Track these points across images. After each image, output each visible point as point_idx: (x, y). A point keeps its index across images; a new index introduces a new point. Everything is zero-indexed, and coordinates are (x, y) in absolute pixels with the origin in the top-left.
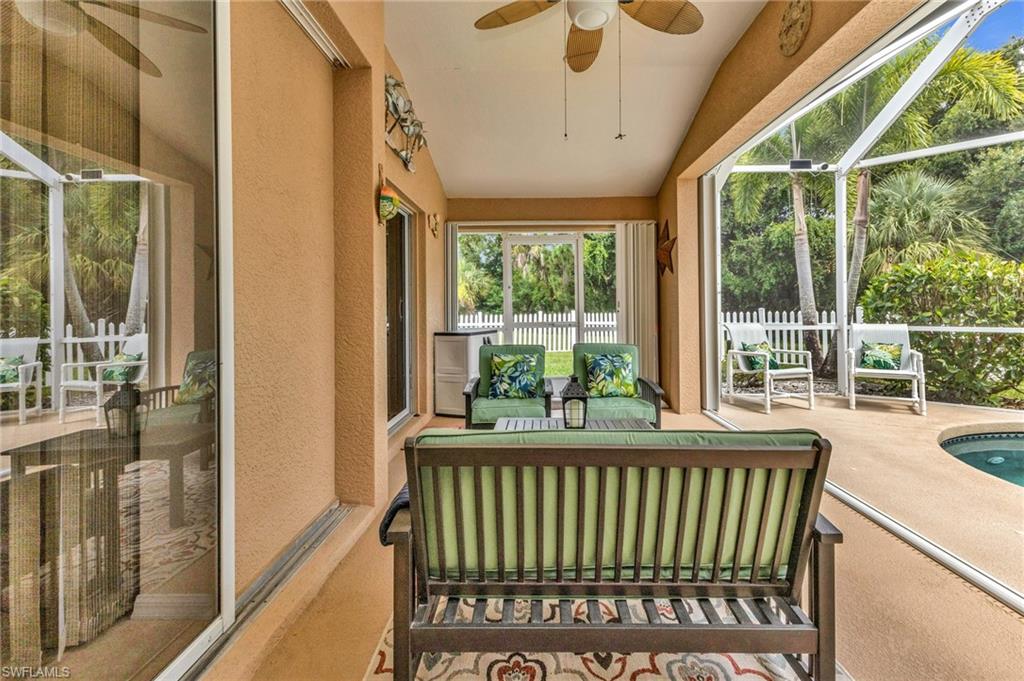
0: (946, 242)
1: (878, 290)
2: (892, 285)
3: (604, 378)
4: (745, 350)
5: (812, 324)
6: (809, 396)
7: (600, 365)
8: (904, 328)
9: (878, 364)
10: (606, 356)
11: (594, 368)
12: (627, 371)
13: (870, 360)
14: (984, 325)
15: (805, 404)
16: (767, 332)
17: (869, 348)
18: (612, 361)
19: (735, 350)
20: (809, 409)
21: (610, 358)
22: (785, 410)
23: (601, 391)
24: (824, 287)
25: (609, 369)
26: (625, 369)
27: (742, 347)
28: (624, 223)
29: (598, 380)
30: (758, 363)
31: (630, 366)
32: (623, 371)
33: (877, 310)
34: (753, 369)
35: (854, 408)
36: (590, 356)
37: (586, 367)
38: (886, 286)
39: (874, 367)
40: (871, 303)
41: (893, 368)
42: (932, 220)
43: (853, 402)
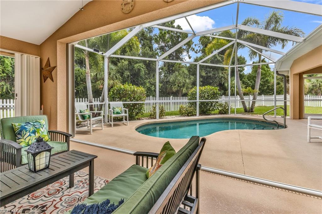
0: (114, 80)
1: (113, 92)
2: (117, 91)
3: (30, 135)
4: (81, 112)
5: (92, 102)
6: (102, 125)
7: (26, 128)
8: (121, 103)
9: (118, 113)
10: (29, 123)
11: (21, 131)
12: (44, 129)
13: (115, 112)
14: (135, 101)
15: (101, 128)
16: (87, 105)
17: (115, 109)
18: (34, 125)
19: (77, 113)
20: (102, 129)
21: (32, 123)
22: (95, 131)
23: (28, 142)
24: (84, 90)
25: (32, 129)
26: (42, 128)
27: (80, 112)
28: (20, 54)
29: (25, 137)
30: (86, 117)
31: (45, 126)
32: (41, 129)
33: (113, 98)
34: (84, 119)
35: (113, 126)
36: (17, 124)
37: (14, 132)
38: (115, 91)
39: (116, 114)
40: (112, 96)
41: (120, 114)
42: (111, 75)
43: (112, 125)
